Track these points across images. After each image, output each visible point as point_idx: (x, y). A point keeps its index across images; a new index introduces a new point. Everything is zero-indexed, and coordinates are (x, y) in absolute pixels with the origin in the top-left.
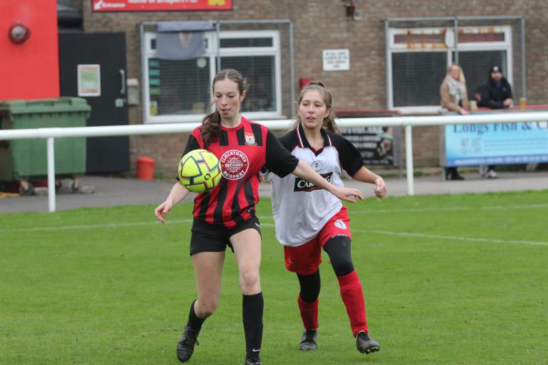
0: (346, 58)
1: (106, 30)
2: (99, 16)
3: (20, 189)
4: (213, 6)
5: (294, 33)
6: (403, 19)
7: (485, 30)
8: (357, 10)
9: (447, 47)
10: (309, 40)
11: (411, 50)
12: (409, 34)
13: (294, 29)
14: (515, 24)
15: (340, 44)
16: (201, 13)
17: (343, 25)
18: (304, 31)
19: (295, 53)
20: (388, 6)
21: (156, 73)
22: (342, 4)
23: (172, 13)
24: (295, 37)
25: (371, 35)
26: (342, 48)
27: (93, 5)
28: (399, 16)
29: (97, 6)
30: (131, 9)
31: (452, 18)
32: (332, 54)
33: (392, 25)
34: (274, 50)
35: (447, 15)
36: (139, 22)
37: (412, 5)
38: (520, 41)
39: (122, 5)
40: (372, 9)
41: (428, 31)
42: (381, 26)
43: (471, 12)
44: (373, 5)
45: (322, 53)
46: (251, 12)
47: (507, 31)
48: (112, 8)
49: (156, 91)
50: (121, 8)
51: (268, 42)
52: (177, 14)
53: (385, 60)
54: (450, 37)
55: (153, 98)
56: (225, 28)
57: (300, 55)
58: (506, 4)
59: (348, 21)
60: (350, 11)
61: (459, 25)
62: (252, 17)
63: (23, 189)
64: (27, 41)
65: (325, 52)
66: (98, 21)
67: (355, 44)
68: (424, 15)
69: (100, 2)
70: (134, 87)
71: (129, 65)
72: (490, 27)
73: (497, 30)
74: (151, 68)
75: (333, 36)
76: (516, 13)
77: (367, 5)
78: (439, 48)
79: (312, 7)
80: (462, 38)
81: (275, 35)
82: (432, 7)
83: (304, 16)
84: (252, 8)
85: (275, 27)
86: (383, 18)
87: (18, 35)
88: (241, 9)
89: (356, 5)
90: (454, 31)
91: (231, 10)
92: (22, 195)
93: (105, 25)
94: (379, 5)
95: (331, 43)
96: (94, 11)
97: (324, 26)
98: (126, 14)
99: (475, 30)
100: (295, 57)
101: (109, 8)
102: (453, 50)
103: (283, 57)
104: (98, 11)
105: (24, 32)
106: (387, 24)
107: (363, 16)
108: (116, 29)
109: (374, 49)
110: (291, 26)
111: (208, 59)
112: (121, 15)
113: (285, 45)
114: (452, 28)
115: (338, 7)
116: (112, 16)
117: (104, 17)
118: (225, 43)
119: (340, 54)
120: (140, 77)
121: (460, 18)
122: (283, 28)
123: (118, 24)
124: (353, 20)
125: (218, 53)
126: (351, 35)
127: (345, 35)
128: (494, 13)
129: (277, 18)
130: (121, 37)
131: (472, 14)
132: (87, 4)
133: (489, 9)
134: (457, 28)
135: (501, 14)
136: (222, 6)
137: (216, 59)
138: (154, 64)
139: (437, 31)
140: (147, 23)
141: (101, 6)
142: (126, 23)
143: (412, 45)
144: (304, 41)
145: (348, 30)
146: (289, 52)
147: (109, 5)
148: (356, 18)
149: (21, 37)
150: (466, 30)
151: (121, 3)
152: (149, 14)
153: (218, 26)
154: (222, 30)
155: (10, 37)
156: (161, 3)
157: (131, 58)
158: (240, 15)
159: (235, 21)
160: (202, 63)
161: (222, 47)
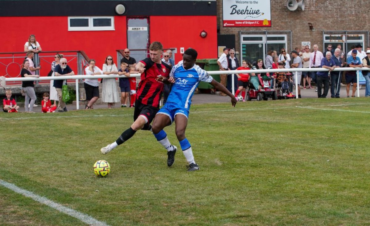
0: (309, 45)
1: (228, 34)
2: (225, 28)
3: (211, 92)
4: (264, 25)
5: (292, 36)
6: (329, 31)
7: (356, 35)
8: (313, 28)
9: (343, 41)
10: (297, 38)
11: (331, 42)
12: (330, 36)
13: (292, 34)
14: (366, 33)
15: (307, 40)
16: (260, 28)
17: (309, 33)
18: (296, 35)
19: (293, 42)
20: (324, 26)
21: (245, 49)
22: (308, 25)
23: (251, 28)
24: (292, 37)
25: (318, 36)
26: (308, 41)
27: (223, 25)
28: (327, 30)
29: (225, 25)
30: (236, 26)
31: (345, 31)
32: (305, 43)
33: (325, 33)
34: (285, 41)
35: (343, 30)
36: (239, 31)
37: (332, 26)
38: (367, 40)
39: (234, 25)
40: (318, 27)
41: (337, 35)
42: (322, 33)
43: (351, 29)
44: (318, 26)
45: (301, 43)
46: (277, 28)
47: (363, 36)
48: (230, 26)
49: (245, 56)
50: (233, 26)
51: (282, 39)
52: (252, 28)
53: (323, 46)
54: (344, 38)
55: (243, 58)
56: (269, 33)
57: (293, 43)
58: (363, 26)
59: (310, 31)
60: (311, 28)
61: (347, 34)
62: (278, 29)
63: (212, 92)
64: (207, 37)
65: (302, 42)
66: (225, 30)
67: (312, 39)
68: (335, 30)
69: (226, 23)
70: (238, 54)
71: (236, 46)
72: (357, 35)
73: (360, 35)
74: (243, 48)
75: (305, 37)
76: (366, 29)
77: (317, 26)
78: (340, 41)
79: (298, 26)
80: (349, 38)
81: (285, 36)
82: (338, 27)
83: (295, 29)
84: (278, 26)
85: (286, 33)
86: (322, 31)
87: (203, 35)
88: (274, 26)
89: (313, 26)
90: (346, 36)
91: (271, 27)
92: (212, 94)
93: (227, 32)
94: (321, 26)
95: (304, 39)
96: (224, 27)
97: (302, 33)
98: (235, 28)
99: (352, 35)
100: (292, 44)
101: (229, 26)
102: (345, 42)
103: (288, 44)
104: (225, 27)
105: (206, 34)
106: (323, 32)
107: (315, 30)
108: (231, 33)
109: (319, 42)
110: (291, 32)
111: (262, 44)
113: (289, 40)
114: (345, 35)
115: (307, 26)
116: (229, 28)
117: (227, 29)
118: (269, 39)
119: (307, 43)
120: (239, 51)
121: (348, 31)
122: (288, 33)
123: (232, 32)
124: (312, 31)
125: (266, 42)
126: (311, 36)
127: (309, 36)
128: (359, 29)
129: (286, 30)
130: (233, 36)
131: (351, 30)
132: (221, 24)
133: (357, 28)
134: (347, 35)
135: (361, 30)
136: (268, 25)
137: (265, 44)
138: (245, 46)
139: (340, 35)
140: (242, 31)
141: (226, 25)
142: (235, 31)
143: (331, 41)
144: (295, 38)
145: (310, 35)
146: (290, 42)
147: (229, 25)
148: (313, 30)
149: (204, 36)
150: (349, 35)
151: (233, 24)
152: (243, 28)
153: (266, 32)
154: (267, 34)
155: (201, 35)
156: (247, 24)
157: (236, 44)
158: (273, 28)
159: (272, 31)
160: (260, 46)
161: (268, 40)
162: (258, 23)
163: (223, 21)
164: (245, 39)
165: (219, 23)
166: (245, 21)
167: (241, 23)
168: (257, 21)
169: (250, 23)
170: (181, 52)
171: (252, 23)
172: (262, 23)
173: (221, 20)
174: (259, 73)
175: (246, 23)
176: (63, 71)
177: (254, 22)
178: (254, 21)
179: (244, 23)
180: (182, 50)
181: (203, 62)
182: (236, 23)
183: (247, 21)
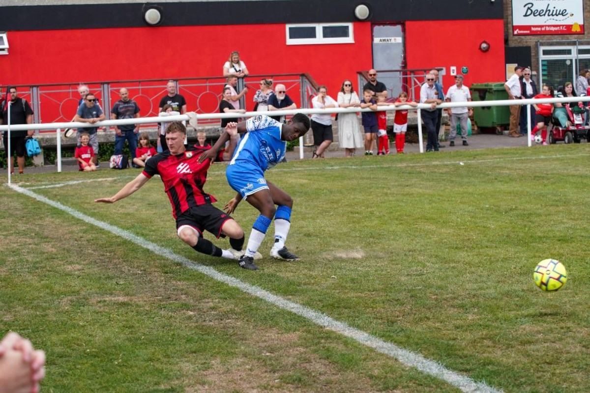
1: (520, 45)
2: (516, 37)
4: (574, 32)
16: (568, 36)
21: (545, 68)
23: (554, 36)
27: (513, 32)
29: (516, 33)
30: (532, 34)
36: (537, 41)
39: (529, 32)
49: (545, 78)
52: (556, 36)
55: (544, 81)
56: (581, 44)
63: (498, 131)
64: (490, 50)
66: (516, 40)
69: (517, 30)
70: (535, 75)
71: (532, 64)
74: (543, 65)
87: (484, 48)
88: (588, 33)
91: (584, 34)
92: (498, 135)
93: (519, 42)
96: (514, 35)
98: (531, 37)
104: (516, 35)
105: (488, 46)
108: (525, 45)
111: (571, 60)
112: (528, 37)
116: (523, 37)
117: (519, 38)
118: (581, 52)
120: (538, 71)
123: (526, 42)
125: (577, 57)
130: (528, 49)
132: (511, 31)
136: (579, 32)
137: (576, 60)
138: (545, 63)
140: (541, 41)
142: (531, 41)
147: (522, 32)
149: (486, 49)
151: (528, 30)
152: (542, 36)
153: (577, 42)
154: (579, 45)
155: (480, 48)
156: (549, 31)
157: (533, 60)
158: (588, 36)
159: (585, 40)
160: (568, 63)
161: (579, 54)
162: (565, 28)
163: (513, 26)
164: (546, 52)
165: (508, 30)
166: (546, 26)
167: (539, 29)
168: (563, 26)
169: (553, 29)
170: (452, 74)
171: (556, 29)
172: (571, 29)
173: (510, 26)
174: (567, 103)
175: (548, 29)
176: (279, 103)
177: (559, 28)
178: (559, 26)
179: (543, 29)
180: (453, 70)
181: (484, 87)
182: (533, 29)
183: (549, 26)
